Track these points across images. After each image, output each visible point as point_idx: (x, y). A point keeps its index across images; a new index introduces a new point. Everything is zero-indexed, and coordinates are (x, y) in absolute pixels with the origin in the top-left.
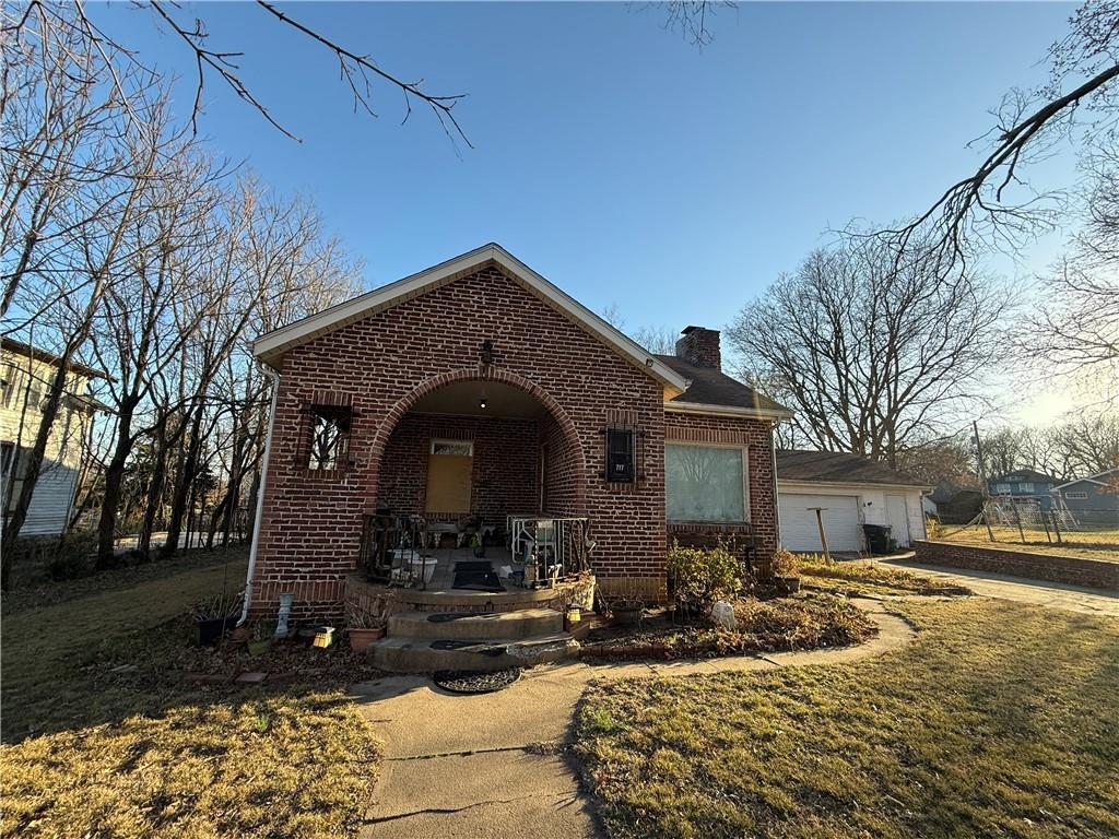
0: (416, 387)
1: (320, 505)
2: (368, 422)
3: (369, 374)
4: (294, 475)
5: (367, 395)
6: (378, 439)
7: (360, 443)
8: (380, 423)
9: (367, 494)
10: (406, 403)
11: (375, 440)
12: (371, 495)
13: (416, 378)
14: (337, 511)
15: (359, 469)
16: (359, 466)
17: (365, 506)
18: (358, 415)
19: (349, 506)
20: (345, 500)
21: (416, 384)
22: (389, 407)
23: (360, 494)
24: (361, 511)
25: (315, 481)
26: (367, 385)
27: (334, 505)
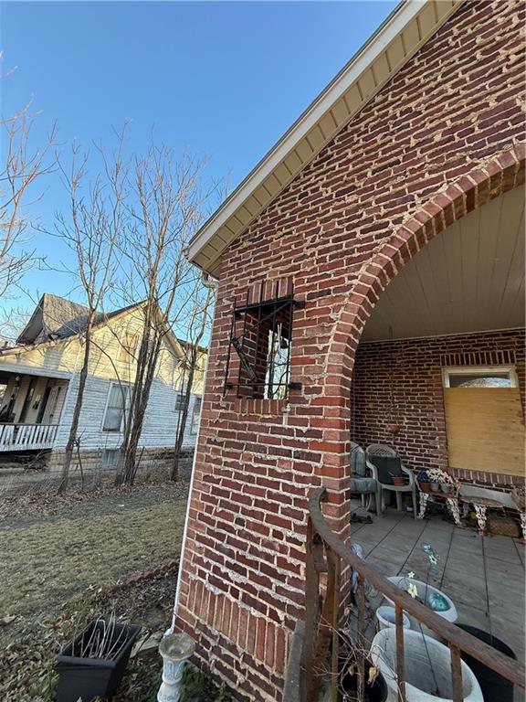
0: (398, 227)
1: (257, 460)
2: (317, 312)
3: (313, 240)
4: (226, 409)
5: (313, 271)
6: (337, 338)
7: (308, 351)
8: (336, 309)
9: (325, 447)
10: (381, 262)
11: (331, 341)
12: (332, 448)
13: (396, 212)
14: (279, 475)
15: (308, 397)
16: (309, 391)
17: (324, 471)
18: (301, 305)
19: (297, 467)
20: (288, 453)
21: (396, 222)
22: (350, 278)
23: (314, 445)
24: (315, 481)
25: (250, 418)
26: (313, 255)
27: (273, 463)
